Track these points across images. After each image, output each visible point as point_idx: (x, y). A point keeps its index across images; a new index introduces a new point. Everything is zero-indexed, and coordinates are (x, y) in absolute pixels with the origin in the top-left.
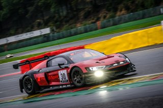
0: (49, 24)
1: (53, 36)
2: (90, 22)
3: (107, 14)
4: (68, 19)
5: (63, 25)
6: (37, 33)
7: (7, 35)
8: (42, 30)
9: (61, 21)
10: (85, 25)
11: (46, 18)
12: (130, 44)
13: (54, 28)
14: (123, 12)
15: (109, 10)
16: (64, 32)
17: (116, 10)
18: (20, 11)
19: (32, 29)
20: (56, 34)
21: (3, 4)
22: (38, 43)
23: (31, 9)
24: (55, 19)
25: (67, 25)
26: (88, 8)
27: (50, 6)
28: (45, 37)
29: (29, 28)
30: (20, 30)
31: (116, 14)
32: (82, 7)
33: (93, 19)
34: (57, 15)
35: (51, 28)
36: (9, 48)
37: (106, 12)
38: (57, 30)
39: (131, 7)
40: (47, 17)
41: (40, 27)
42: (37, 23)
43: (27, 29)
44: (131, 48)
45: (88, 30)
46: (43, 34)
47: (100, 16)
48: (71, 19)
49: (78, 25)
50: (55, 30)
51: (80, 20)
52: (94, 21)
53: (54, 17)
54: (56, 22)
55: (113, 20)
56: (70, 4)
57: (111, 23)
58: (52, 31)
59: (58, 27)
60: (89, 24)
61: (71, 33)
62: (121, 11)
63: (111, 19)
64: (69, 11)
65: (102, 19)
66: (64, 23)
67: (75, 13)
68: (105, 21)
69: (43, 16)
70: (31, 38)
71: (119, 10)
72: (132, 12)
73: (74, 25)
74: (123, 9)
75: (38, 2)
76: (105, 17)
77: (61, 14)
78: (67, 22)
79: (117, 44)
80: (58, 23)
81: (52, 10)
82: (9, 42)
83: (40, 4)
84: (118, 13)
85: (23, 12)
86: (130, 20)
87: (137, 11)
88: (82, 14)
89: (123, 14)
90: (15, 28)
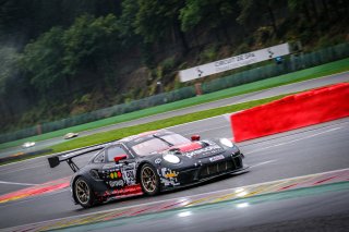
0: (287, 36)
1: (296, 61)
4: (327, 23)
5: (317, 37)
6: (261, 55)
7: (199, 60)
8: (273, 49)
9: (313, 29)
11: (279, 22)
13: (299, 44)
16: (320, 51)
19: (250, 47)
20: (302, 56)
22: (266, 77)
23: (246, 4)
24: (299, 24)
25: (326, 36)
29: (245, 45)
30: (225, 49)
34: (301, 15)
35: (291, 45)
36: (204, 88)
38: (306, 48)
40: (282, 21)
41: (267, 41)
42: (260, 34)
43: (240, 47)
46: (273, 57)
48: (334, 23)
50: (300, 47)
53: (297, 20)
54: (302, 30)
58: (294, 49)
59: (306, 42)
61: (334, 53)
64: (329, 6)
66: (319, 33)
67: (342, 10)
69: (272, 17)
70: (249, 67)
73: (341, 35)
77: (311, 12)
78: (325, 29)
80: (305, 33)
81: (291, 5)
82: (203, 75)
85: (230, 12)
90: (215, 44)
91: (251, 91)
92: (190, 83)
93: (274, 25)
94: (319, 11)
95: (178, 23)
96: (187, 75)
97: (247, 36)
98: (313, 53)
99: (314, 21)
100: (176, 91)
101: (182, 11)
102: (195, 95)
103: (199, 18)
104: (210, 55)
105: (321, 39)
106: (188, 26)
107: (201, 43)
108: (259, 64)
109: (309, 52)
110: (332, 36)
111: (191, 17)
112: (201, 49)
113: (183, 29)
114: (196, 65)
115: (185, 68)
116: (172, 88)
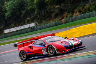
0: (34, 21)
1: (36, 28)
2: (58, 19)
3: (68, 15)
4: (45, 18)
5: (42, 21)
6: (27, 26)
7: (10, 27)
8: (30, 24)
9: (41, 19)
10: (55, 21)
11: (32, 17)
12: (82, 32)
13: (37, 23)
14: (77, 13)
15: (69, 13)
16: (43, 25)
17: (73, 12)
18: (17, 13)
19: (24, 24)
20: (38, 27)
21: (7, 9)
22: (28, 32)
23: (23, 12)
24: (38, 18)
25: (45, 21)
26: (57, 11)
27: (35, 10)
28: (32, 28)
29: (22, 23)
30: (17, 24)
31: (73, 15)
32: (53, 11)
33: (60, 18)
34: (38, 15)
35: (35, 23)
36: (11, 35)
37: (67, 13)
38: (39, 24)
39: (82, 10)
40: (33, 17)
41: (29, 22)
42: (27, 20)
43: (21, 24)
44: (82, 35)
45: (57, 24)
46: (30, 27)
47: (64, 16)
48: (47, 18)
49: (51, 21)
50: (38, 24)
51: (52, 18)
52: (60, 19)
53: (37, 16)
55: (71, 18)
56: (46, 9)
57: (71, 20)
58: (36, 25)
59: (40, 23)
60: (58, 21)
61: (47, 26)
62: (76, 13)
63: (70, 18)
64: (46, 13)
65: (65, 18)
66: (43, 20)
67: (49, 14)
68: (67, 19)
69: (30, 16)
70: (23, 29)
71: (75, 12)
72: (83, 13)
73: (49, 21)
74: (78, 12)
75: (28, 8)
76: (67, 17)
77: (41, 15)
78: (45, 19)
79: (74, 33)
80: (39, 20)
81: (36, 12)
82: (11, 31)
83: (28, 9)
84: (75, 14)
85: (19, 14)
86: (82, 18)
87: (85, 13)
88: (53, 15)
89: (77, 15)
90: (14, 23)
91: (24, 36)
92: (7, 34)
93: (31, 18)
94: (43, 14)
95: (5, 17)
96: (6, 31)
97: (23, 21)
98: (41, 26)
99: (42, 17)
100: (3, 36)
101: (6, 13)
102: (8, 37)
103: (10, 15)
104: (13, 26)
105: (43, 22)
106: (7, 18)
107: (10, 22)
108: (26, 29)
109: (40, 25)
110: (46, 21)
111: (8, 15)
112: (11, 24)
113: (6, 18)
114: (9, 29)
115: (6, 29)
116: (2, 35)
